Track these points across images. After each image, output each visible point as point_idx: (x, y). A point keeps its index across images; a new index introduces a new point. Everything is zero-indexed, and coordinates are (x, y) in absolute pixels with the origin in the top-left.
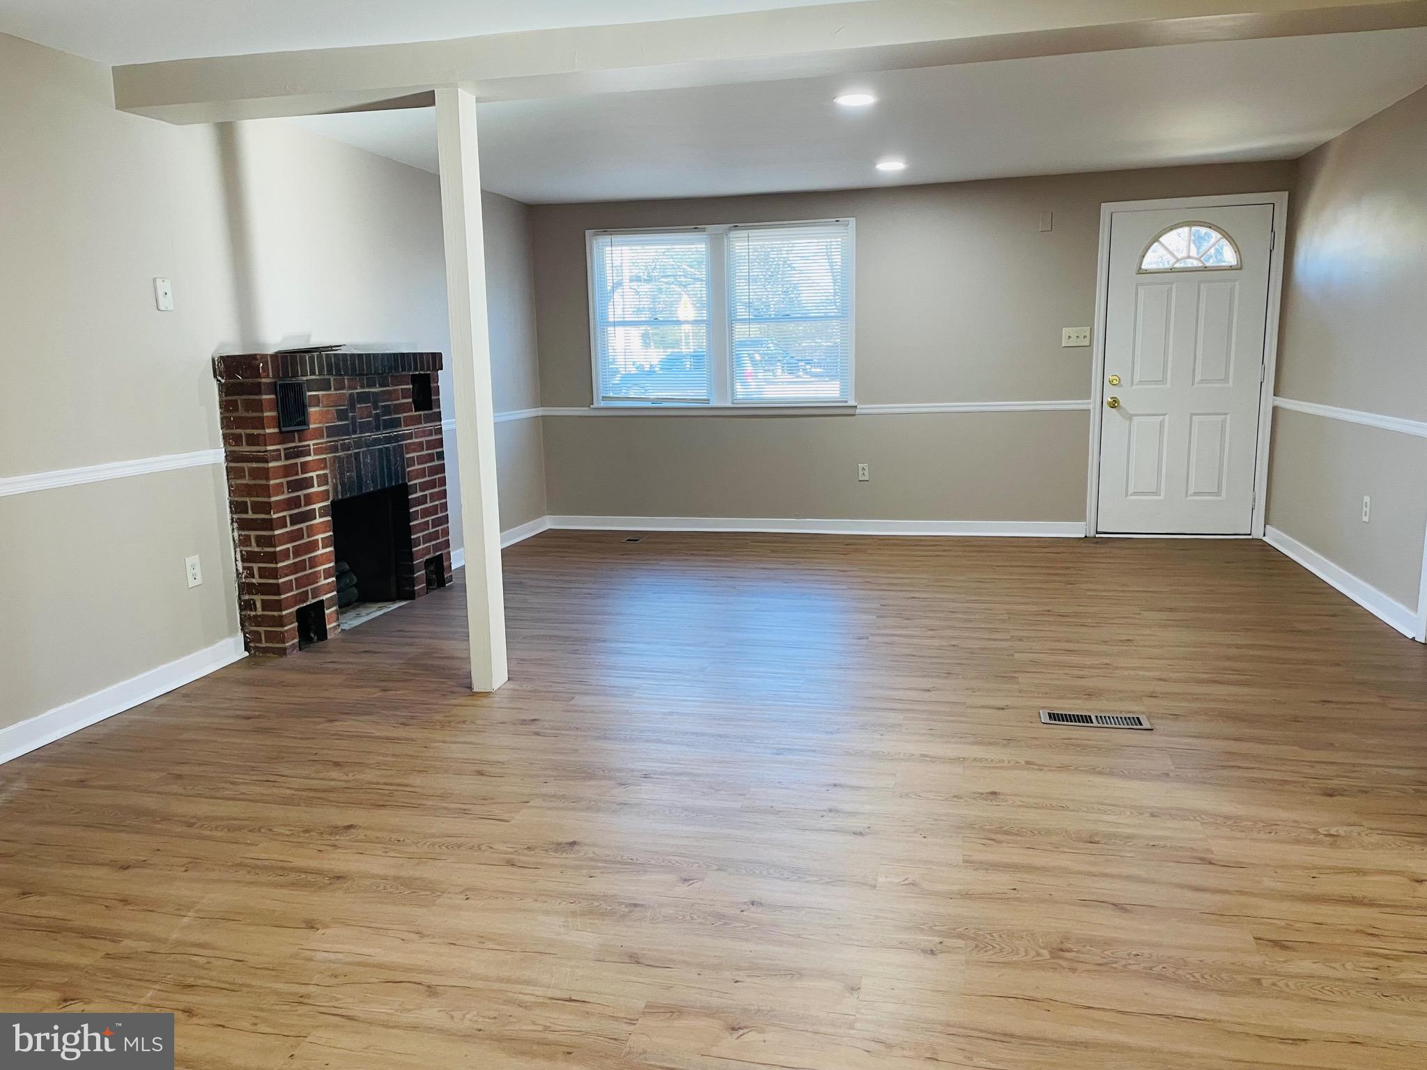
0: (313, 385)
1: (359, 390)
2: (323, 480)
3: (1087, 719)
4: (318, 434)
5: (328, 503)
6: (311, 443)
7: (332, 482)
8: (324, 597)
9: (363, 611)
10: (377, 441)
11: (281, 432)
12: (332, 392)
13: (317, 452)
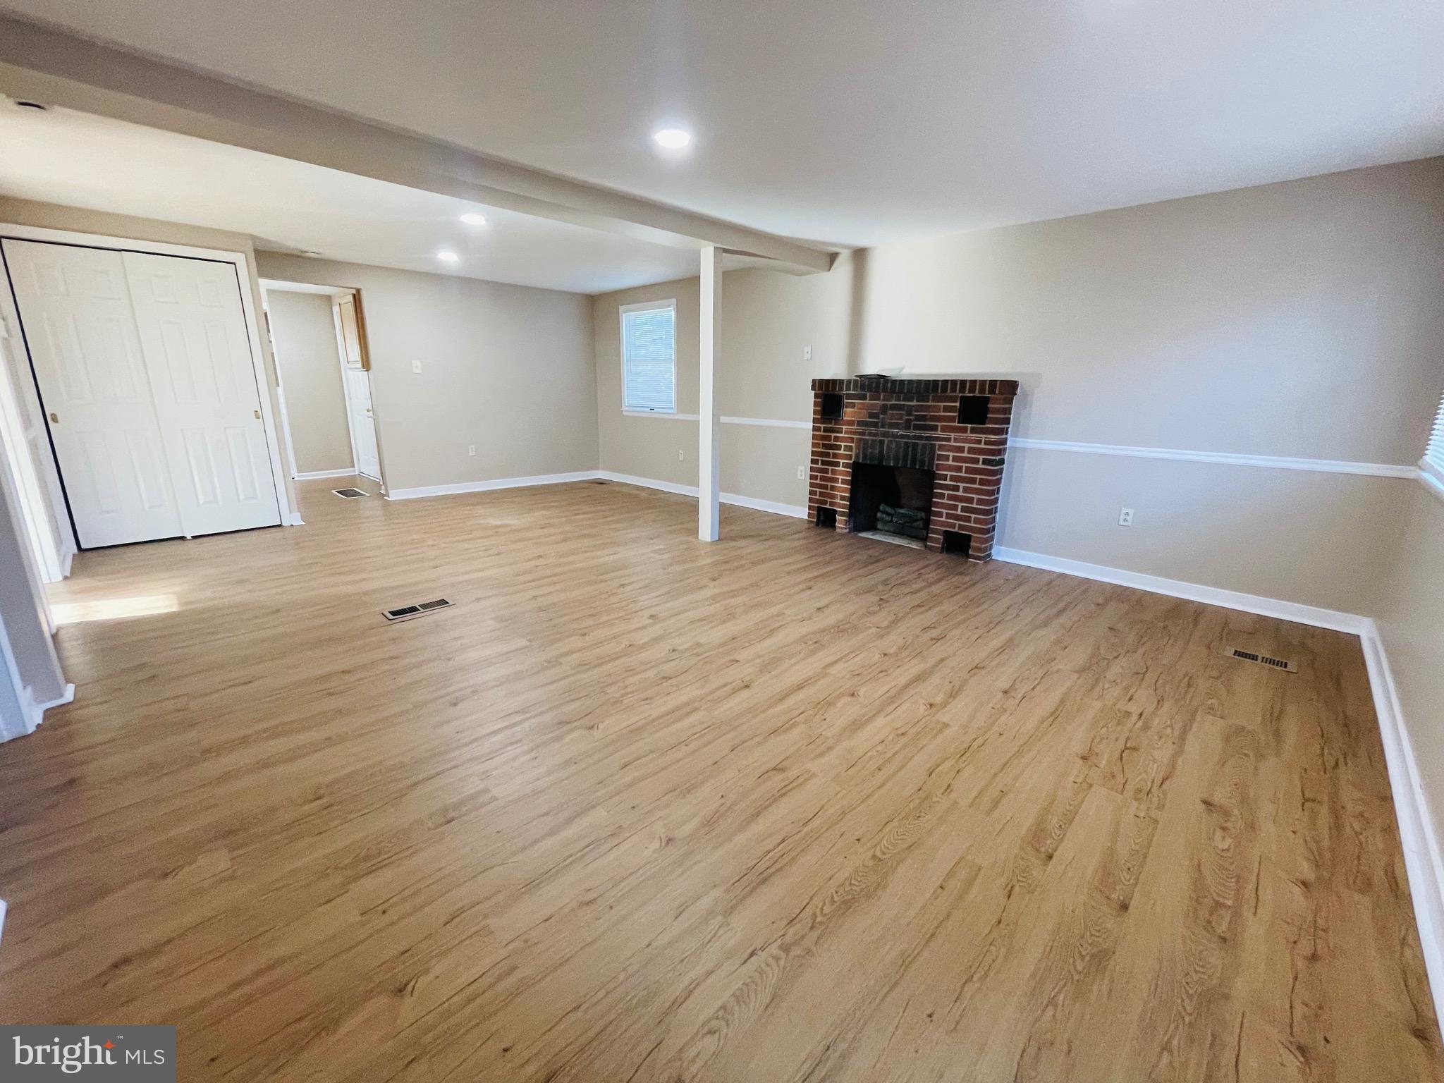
0: (849, 396)
1: (893, 402)
2: (849, 448)
3: (413, 609)
4: (851, 423)
5: (852, 462)
6: (844, 427)
7: (856, 451)
8: (838, 509)
9: (898, 539)
10: (903, 437)
11: (821, 418)
12: (867, 401)
13: (846, 433)
